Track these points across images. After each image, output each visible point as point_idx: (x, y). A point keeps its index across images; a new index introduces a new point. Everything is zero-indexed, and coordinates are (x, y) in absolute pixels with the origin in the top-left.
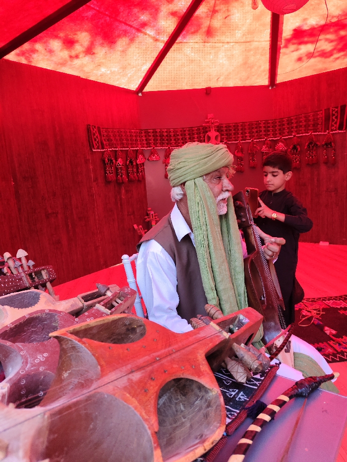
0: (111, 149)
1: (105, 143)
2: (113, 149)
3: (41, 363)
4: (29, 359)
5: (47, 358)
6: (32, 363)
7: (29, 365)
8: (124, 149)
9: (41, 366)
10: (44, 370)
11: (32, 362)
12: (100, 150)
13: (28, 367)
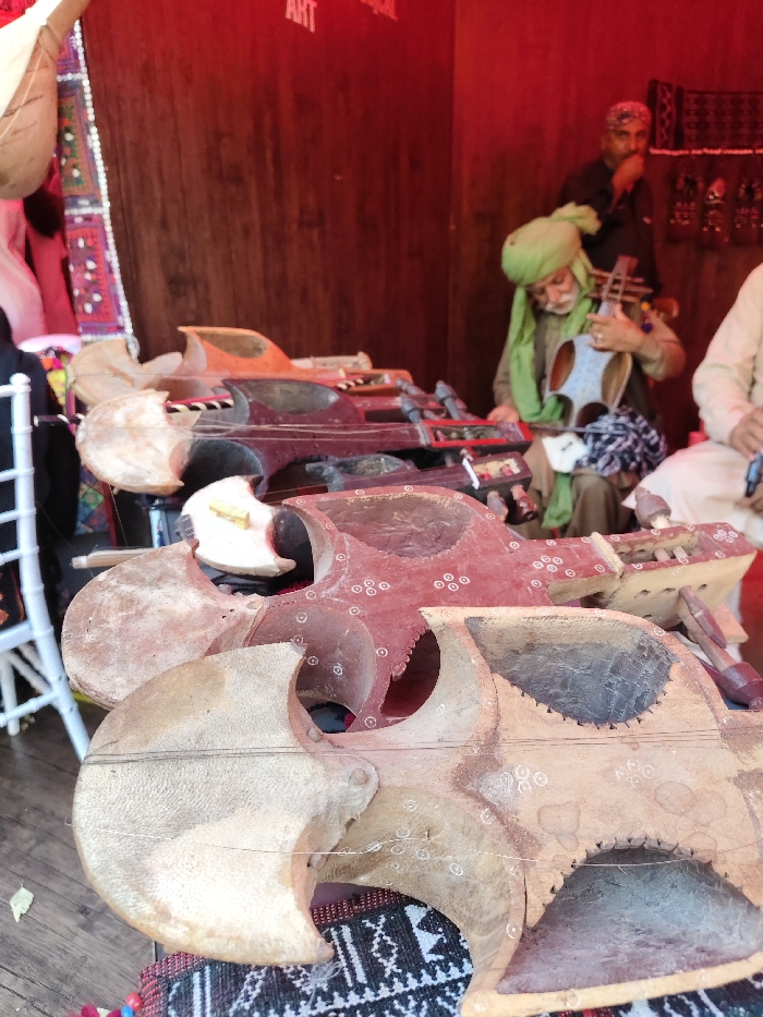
0: (699, 152)
1: (687, 132)
2: (706, 151)
3: (359, 598)
4: (343, 577)
5: (381, 594)
6: (342, 588)
7: (334, 589)
8: (736, 152)
9: (356, 604)
10: (359, 617)
11: (346, 586)
12: (667, 152)
13: (329, 591)
